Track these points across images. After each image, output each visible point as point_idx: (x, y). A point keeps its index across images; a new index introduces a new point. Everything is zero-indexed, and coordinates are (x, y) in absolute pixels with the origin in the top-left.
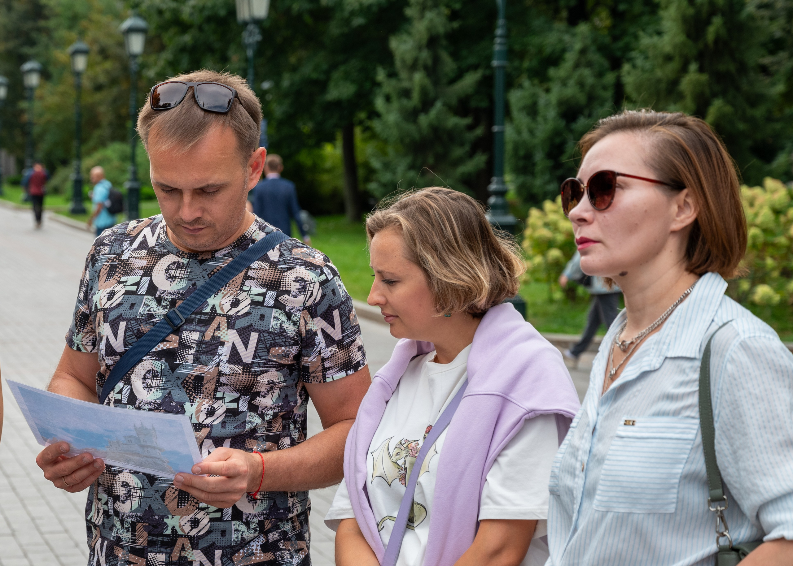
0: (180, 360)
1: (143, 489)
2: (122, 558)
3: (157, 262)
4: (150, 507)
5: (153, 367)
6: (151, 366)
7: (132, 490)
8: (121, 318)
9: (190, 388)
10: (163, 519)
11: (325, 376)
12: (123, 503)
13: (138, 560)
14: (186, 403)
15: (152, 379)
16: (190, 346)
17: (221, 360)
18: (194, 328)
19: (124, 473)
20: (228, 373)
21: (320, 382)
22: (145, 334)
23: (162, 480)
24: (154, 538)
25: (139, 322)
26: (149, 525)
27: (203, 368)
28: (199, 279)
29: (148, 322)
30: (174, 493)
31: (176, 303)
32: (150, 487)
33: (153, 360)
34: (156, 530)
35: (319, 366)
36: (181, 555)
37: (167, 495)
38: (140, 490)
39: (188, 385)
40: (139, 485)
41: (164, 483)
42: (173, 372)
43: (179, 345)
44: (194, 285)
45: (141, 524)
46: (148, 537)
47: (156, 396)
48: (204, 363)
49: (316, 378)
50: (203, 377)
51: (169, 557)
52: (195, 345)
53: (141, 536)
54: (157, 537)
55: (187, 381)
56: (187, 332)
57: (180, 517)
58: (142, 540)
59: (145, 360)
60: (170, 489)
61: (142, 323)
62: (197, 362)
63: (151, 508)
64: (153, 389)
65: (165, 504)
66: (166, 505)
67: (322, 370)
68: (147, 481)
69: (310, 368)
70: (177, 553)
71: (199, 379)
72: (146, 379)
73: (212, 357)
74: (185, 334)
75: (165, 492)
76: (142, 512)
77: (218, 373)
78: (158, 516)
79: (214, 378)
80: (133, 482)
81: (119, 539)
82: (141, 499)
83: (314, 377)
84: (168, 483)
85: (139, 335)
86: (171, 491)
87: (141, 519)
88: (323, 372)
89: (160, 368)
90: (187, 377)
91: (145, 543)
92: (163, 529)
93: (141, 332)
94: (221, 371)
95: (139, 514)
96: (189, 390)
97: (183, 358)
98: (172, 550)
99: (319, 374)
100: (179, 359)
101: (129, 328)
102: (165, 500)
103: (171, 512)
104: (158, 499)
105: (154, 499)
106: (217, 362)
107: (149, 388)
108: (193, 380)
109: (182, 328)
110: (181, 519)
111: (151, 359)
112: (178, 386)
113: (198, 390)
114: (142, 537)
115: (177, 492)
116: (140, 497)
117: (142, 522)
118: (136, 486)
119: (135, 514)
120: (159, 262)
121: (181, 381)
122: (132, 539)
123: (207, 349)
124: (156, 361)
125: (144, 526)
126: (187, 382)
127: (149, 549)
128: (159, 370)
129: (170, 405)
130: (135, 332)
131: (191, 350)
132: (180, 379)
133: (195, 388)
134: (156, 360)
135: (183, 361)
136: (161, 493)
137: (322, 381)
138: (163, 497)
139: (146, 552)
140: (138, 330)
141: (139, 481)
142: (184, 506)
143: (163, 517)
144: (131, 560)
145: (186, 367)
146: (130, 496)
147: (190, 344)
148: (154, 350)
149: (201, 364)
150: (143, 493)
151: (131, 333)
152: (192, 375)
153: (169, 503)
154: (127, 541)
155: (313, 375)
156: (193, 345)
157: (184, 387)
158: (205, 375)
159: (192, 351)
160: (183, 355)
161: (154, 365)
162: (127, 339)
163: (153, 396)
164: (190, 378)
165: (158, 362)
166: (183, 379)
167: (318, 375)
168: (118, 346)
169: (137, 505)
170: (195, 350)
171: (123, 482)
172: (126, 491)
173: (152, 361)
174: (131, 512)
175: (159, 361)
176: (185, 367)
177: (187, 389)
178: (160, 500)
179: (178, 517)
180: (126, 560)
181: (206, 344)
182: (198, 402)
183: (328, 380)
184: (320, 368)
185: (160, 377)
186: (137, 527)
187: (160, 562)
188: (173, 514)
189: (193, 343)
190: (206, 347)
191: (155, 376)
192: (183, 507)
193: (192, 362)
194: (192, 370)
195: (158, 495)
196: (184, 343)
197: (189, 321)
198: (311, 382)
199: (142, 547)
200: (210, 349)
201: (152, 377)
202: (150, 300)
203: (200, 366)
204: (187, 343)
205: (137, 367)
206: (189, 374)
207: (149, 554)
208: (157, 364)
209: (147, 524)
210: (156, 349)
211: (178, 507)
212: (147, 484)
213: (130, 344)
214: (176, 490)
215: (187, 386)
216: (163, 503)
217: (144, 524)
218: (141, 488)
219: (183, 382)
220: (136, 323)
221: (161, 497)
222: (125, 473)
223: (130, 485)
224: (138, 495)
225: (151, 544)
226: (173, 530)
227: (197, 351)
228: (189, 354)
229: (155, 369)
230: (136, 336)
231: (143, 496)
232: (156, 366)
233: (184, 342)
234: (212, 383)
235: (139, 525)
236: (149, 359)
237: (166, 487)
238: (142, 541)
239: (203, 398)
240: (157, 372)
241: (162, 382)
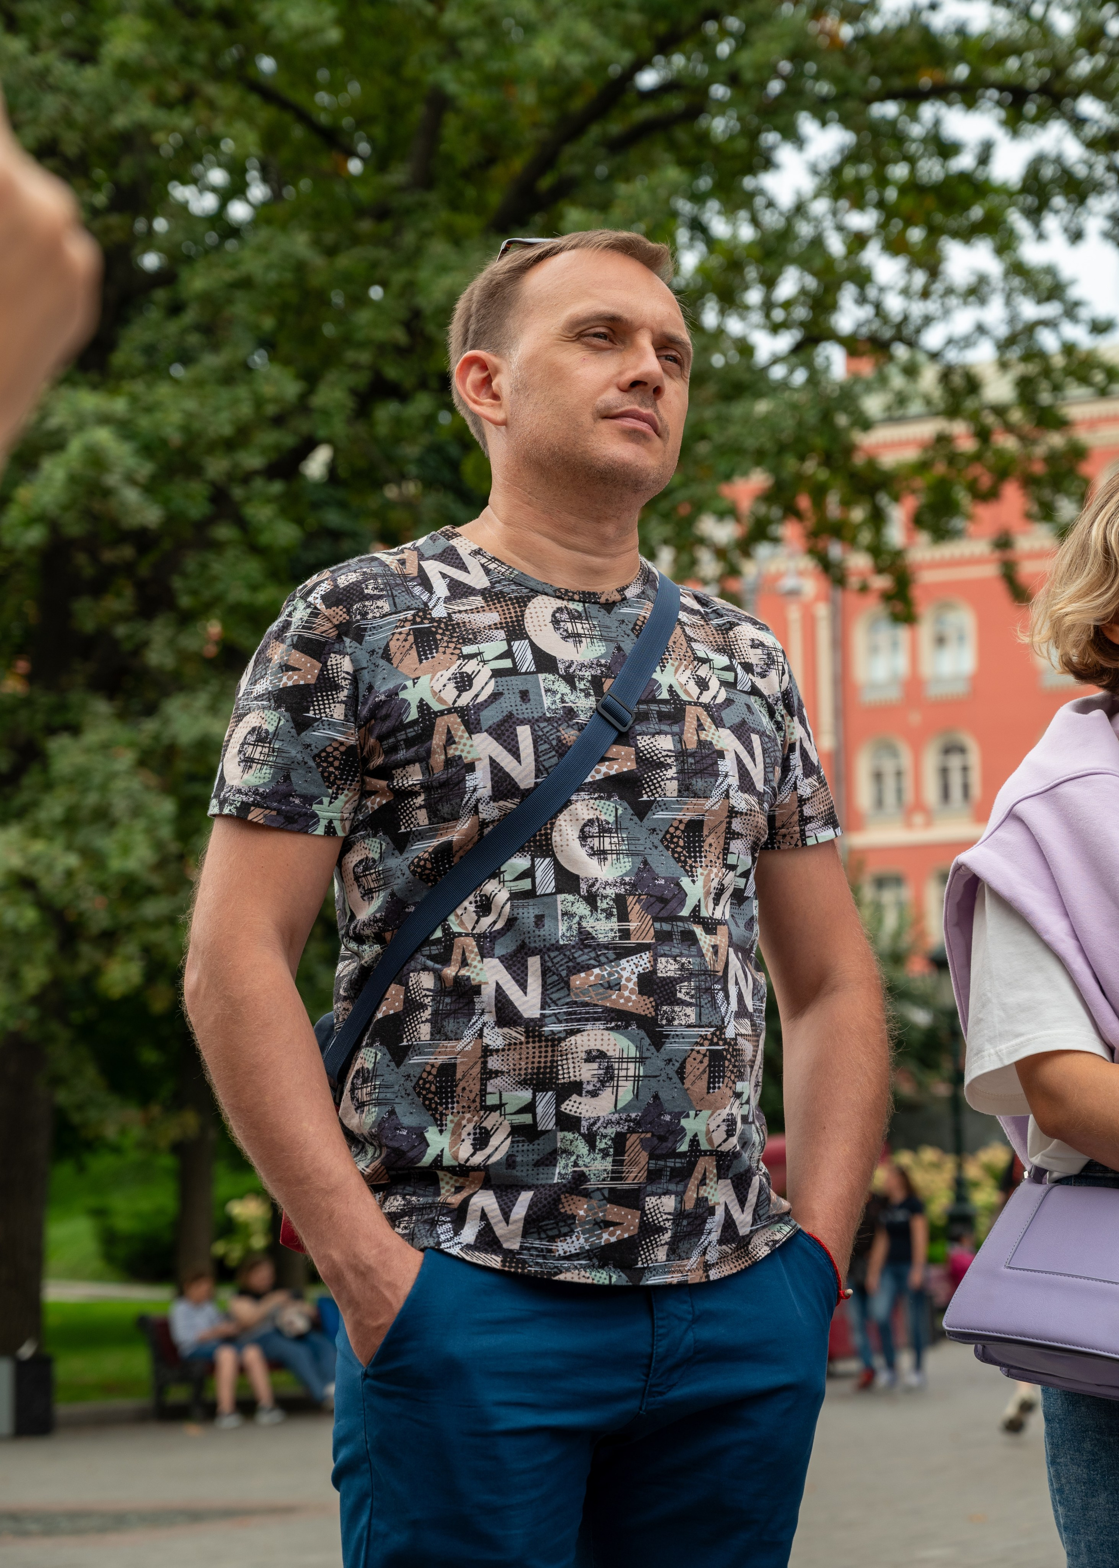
0: (650, 794)
1: (641, 1060)
2: (587, 1216)
3: (522, 611)
4: (656, 1097)
5: (598, 813)
6: (592, 812)
7: (616, 1066)
8: (514, 720)
9: (679, 849)
10: (679, 1121)
11: (804, 835)
12: (593, 1096)
13: (626, 1215)
14: (682, 878)
15: (600, 837)
16: (661, 762)
17: (730, 786)
18: (657, 727)
19: (590, 1032)
20: (744, 811)
21: (796, 845)
22: (569, 748)
23: (677, 1035)
24: (659, 1162)
25: (555, 725)
26: (653, 1135)
27: (701, 805)
28: (622, 639)
29: (571, 723)
30: (701, 1062)
31: (603, 684)
32: (655, 1053)
33: (596, 799)
34: (664, 1144)
35: (794, 813)
36: (700, 1196)
37: (688, 1068)
38: (635, 1062)
39: (674, 843)
40: (633, 1052)
41: (683, 1043)
42: (641, 820)
43: (637, 763)
44: (619, 649)
45: (638, 1135)
46: (648, 1163)
47: (619, 869)
48: (700, 793)
49: (788, 838)
50: (702, 821)
51: (681, 1202)
52: (672, 759)
53: (634, 1163)
54: (666, 1161)
55: (672, 834)
56: (646, 738)
57: (710, 1112)
58: (635, 1170)
59: (577, 801)
60: (694, 1054)
61: (560, 725)
62: (686, 793)
63: (659, 1099)
64: (609, 857)
65: (686, 1086)
66: (688, 1089)
67: (800, 821)
68: (647, 1041)
69: (777, 818)
70: (693, 1191)
71: (695, 827)
72: (587, 837)
73: (713, 780)
74: (643, 742)
75: (684, 1061)
76: (639, 1109)
77: (729, 811)
78: (670, 1114)
79: (721, 822)
80: (618, 1048)
81: (580, 1178)
82: (638, 1081)
83: (784, 836)
84: (689, 1043)
85: (561, 749)
86: (695, 1059)
87: (637, 1125)
88: (800, 826)
89: (613, 814)
90: (671, 826)
91: (644, 1174)
92: (676, 1142)
93: (563, 744)
94: (734, 807)
95: (633, 1115)
96: (677, 852)
97: (656, 788)
98: (686, 1186)
99: (795, 828)
100: (647, 793)
101: (540, 736)
102: (684, 1078)
103: (694, 1103)
104: (671, 1079)
105: (665, 1078)
106: (724, 789)
107: (601, 854)
108: (683, 832)
109: (632, 730)
110: (712, 1118)
111: (592, 798)
112: (656, 847)
113: (695, 852)
114: (637, 1164)
115: (706, 1061)
116: (637, 1078)
117: (638, 1132)
118: (625, 1056)
119: (624, 1116)
120: (527, 611)
121: (660, 836)
122: (613, 1172)
123: (699, 766)
124: (603, 801)
125: (641, 1140)
126: (672, 837)
127: (649, 1188)
128: (611, 819)
129: (655, 885)
130: (554, 743)
131: (666, 770)
132: (658, 832)
133: (689, 848)
134: (600, 798)
135: (657, 795)
136: (677, 1065)
137: (800, 843)
138: (681, 1073)
139: (642, 1196)
140: (559, 739)
141: (630, 1044)
142: (719, 1088)
143: (679, 1115)
144: (610, 1218)
145: (666, 807)
146: (612, 1078)
147: (662, 759)
148: (589, 779)
149: (696, 796)
150: (641, 1068)
151: (546, 746)
152: (681, 821)
153: (693, 1083)
154: (602, 1177)
155: (783, 831)
156: (669, 761)
157: (667, 848)
158: (706, 818)
159: (671, 772)
160: (655, 781)
161: (600, 808)
162: (541, 759)
163: (614, 870)
164: (677, 828)
165: (607, 803)
166: (663, 833)
167: (792, 830)
168: (524, 774)
169: (630, 1096)
170: (674, 769)
171: (589, 1052)
172: (600, 1068)
173: (593, 801)
174: (616, 1111)
175: (608, 799)
176: (664, 807)
177: (674, 852)
178: (676, 1079)
179: (705, 1113)
180: (599, 1220)
181: (694, 757)
182: (702, 874)
183: (811, 842)
184: (796, 817)
185: (616, 832)
186: (628, 1144)
187: (665, 1214)
188: (698, 1108)
189: (667, 756)
190: (696, 762)
191: (604, 830)
192: (716, 1090)
193: (675, 794)
194: (680, 810)
195: (671, 1070)
196: (647, 759)
197: (643, 717)
198: (779, 848)
199: (636, 1187)
200: (705, 766)
201: (599, 832)
202: (554, 682)
203: (694, 800)
204: (655, 758)
205: (561, 817)
206: (675, 819)
207: (647, 1199)
208: (606, 807)
209: (649, 1135)
210: (593, 776)
211: (708, 1092)
212: (650, 1048)
213: (546, 769)
214: (705, 1055)
215: (672, 846)
216: (681, 1085)
217: (643, 1136)
218: (636, 1058)
219: (664, 837)
220: (550, 727)
221: (677, 1072)
222: (592, 1033)
223: (609, 1054)
224: (631, 1073)
225: (653, 1176)
226: (694, 1142)
227: (680, 772)
228: (667, 779)
229: (603, 817)
230: (557, 752)
231: (641, 1074)
232: (604, 810)
233: (648, 756)
234: (718, 834)
235: (633, 1138)
236: (587, 797)
237: (686, 1051)
238: (635, 1175)
239: (707, 866)
240: (608, 823)
241: (623, 841)
